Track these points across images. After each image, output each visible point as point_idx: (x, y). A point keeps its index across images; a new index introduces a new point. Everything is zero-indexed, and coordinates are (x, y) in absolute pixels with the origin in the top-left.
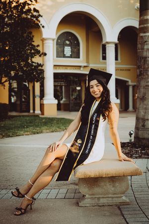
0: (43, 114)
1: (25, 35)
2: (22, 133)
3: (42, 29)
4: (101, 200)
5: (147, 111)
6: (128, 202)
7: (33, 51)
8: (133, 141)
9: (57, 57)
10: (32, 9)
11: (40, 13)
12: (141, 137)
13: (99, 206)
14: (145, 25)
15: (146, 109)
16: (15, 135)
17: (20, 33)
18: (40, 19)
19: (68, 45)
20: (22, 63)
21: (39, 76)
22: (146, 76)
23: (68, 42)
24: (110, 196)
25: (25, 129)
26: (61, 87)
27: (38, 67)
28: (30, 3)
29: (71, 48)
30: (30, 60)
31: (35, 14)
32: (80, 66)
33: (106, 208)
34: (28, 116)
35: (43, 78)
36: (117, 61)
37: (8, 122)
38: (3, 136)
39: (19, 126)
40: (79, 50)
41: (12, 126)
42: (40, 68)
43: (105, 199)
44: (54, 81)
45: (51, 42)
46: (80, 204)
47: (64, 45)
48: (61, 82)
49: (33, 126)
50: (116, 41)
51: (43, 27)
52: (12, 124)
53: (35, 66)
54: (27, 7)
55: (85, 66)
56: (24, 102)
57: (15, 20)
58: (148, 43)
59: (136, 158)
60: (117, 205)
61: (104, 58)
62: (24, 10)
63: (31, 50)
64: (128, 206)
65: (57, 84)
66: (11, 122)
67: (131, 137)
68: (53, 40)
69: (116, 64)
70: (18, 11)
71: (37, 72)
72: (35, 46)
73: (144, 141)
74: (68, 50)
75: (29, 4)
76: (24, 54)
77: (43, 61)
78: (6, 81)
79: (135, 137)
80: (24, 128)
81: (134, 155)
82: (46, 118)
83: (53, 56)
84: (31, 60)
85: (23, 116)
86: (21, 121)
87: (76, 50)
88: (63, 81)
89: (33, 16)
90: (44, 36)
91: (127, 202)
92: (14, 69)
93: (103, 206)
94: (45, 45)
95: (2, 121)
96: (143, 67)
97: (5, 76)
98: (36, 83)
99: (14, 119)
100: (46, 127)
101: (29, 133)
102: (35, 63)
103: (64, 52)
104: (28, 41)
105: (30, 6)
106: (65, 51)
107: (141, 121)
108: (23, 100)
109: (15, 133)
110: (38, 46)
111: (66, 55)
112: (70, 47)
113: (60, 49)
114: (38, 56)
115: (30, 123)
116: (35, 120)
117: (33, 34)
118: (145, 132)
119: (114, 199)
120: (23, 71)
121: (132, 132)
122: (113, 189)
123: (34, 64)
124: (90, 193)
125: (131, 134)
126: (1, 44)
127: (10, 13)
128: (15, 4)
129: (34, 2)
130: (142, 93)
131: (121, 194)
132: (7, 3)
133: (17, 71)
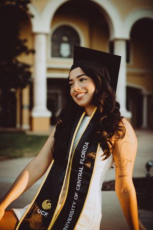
0: (31, 129)
9: (52, 57)
19: (65, 42)
23: (65, 39)
29: (70, 46)
42: (26, 70)
45: (44, 37)
51: (33, 16)
56: (9, 114)
67: (148, 170)
68: (47, 35)
69: (127, 67)
102: (21, 63)
110: (25, 41)
121: (150, 164)
125: (148, 167)
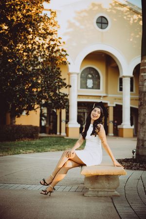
0: (67, 136)
1: (54, 70)
2: (49, 149)
3: (69, 65)
4: (100, 192)
8: (135, 157)
9: (81, 88)
10: (61, 49)
11: (67, 53)
12: (140, 154)
13: (98, 197)
15: (145, 132)
16: (44, 151)
17: (50, 68)
18: (67, 57)
19: (90, 78)
20: (51, 93)
21: (65, 104)
23: (90, 76)
24: (106, 190)
26: (84, 113)
27: (64, 97)
28: (59, 44)
29: (93, 81)
30: (58, 91)
32: (100, 96)
33: (103, 198)
34: (55, 137)
35: (68, 106)
36: (132, 92)
37: (38, 141)
38: (35, 151)
39: (47, 144)
40: (99, 82)
41: (41, 144)
42: (66, 97)
43: (102, 192)
44: (78, 109)
45: (76, 75)
46: (85, 195)
47: (87, 78)
48: (84, 109)
49: (58, 145)
50: (131, 75)
51: (69, 63)
52: (42, 143)
53: (62, 96)
54: (56, 48)
55: (104, 97)
57: (46, 58)
59: (135, 170)
60: (110, 197)
61: (121, 89)
62: (54, 50)
63: (59, 83)
64: (118, 198)
65: (80, 111)
66: (40, 141)
67: (134, 154)
68: (78, 74)
69: (131, 94)
70: (49, 51)
71: (63, 101)
72: (62, 79)
73: (143, 158)
74: (90, 83)
75: (58, 46)
76: (53, 86)
77: (69, 92)
78: (38, 108)
79: (136, 155)
80: (51, 146)
82: (69, 139)
83: (78, 87)
85: (51, 137)
87: (96, 82)
88: (86, 109)
89: (61, 55)
90: (70, 71)
91: (118, 195)
92: (45, 98)
93: (101, 197)
94: (71, 78)
96: (143, 100)
97: (38, 104)
98: (62, 109)
100: (68, 146)
101: (54, 150)
102: (62, 93)
103: (86, 83)
104: (57, 76)
105: (58, 47)
107: (141, 142)
109: (43, 149)
110: (65, 79)
111: (89, 87)
112: (91, 80)
113: (83, 82)
114: (64, 87)
115: (56, 142)
116: (61, 140)
117: (61, 70)
118: (144, 150)
119: (109, 193)
120: (52, 100)
121: (135, 151)
122: (108, 185)
124: (92, 187)
125: (133, 152)
126: (34, 78)
127: (43, 53)
128: (46, 46)
129: (62, 44)
130: (142, 120)
131: (114, 189)
132: (40, 45)
133: (47, 99)
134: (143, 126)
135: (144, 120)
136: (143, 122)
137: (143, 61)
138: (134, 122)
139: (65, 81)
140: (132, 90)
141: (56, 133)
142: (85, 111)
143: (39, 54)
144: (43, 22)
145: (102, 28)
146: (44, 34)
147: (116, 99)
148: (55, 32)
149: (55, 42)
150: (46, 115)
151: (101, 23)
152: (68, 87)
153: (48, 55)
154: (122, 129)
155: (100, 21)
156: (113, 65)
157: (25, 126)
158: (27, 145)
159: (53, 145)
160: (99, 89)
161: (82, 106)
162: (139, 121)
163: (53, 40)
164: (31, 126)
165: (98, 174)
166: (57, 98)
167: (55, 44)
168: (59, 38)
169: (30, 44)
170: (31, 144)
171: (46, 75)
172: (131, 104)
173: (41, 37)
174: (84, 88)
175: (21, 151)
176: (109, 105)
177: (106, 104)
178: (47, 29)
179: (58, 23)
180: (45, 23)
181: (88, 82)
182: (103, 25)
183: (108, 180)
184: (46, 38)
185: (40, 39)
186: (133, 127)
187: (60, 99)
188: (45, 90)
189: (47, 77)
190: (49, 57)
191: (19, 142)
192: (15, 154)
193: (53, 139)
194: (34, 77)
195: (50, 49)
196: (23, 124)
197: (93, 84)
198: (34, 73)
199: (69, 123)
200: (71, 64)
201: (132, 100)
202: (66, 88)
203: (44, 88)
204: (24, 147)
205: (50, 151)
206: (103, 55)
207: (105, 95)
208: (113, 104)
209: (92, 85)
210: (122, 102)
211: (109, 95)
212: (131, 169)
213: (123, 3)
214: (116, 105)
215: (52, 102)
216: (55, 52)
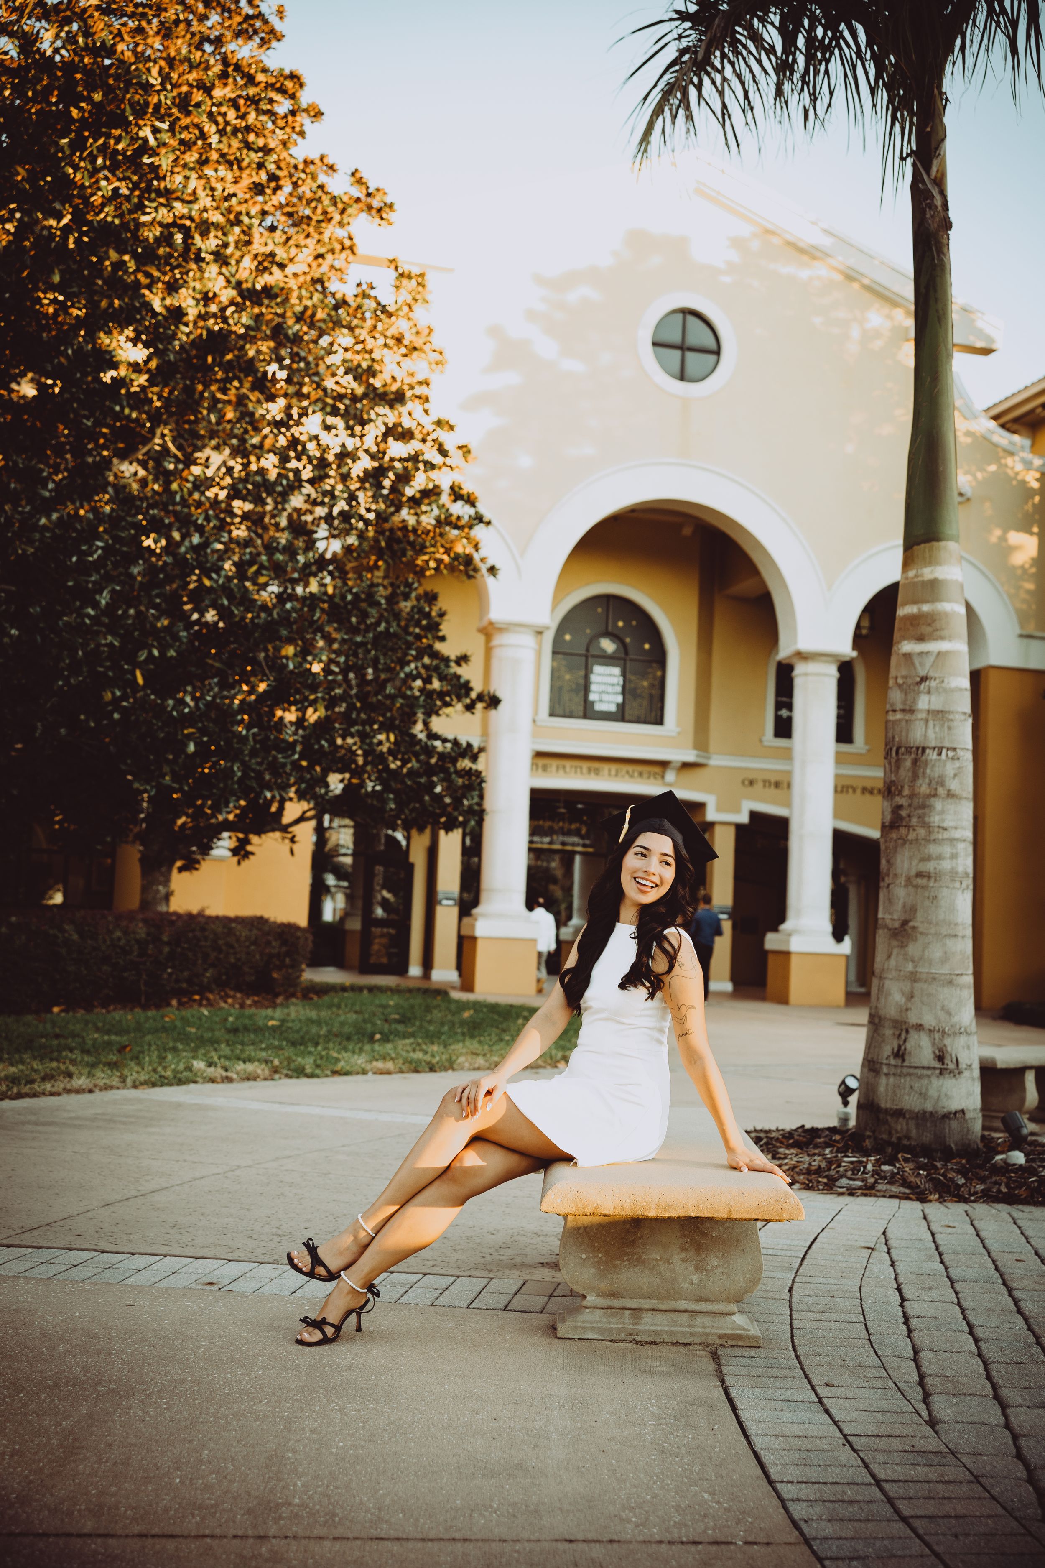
0: (467, 984)
1: (406, 606)
2: (360, 1060)
3: (490, 580)
4: (647, 1318)
5: (918, 985)
6: (756, 1338)
7: (436, 684)
8: (853, 1121)
9: (552, 714)
10: (445, 486)
11: (483, 508)
12: (885, 1104)
13: (637, 1343)
14: (926, 608)
15: (913, 977)
16: (329, 1068)
17: (382, 593)
18: (479, 532)
19: (608, 660)
20: (382, 737)
21: (457, 802)
22: (922, 832)
23: (608, 646)
24: (683, 1305)
25: (377, 1047)
26: (567, 859)
27: (454, 761)
28: (437, 459)
29: (624, 674)
30: (419, 726)
31: (459, 509)
32: (664, 765)
33: (664, 1351)
34: (395, 991)
35: (478, 814)
36: (845, 747)
37: (297, 1011)
38: (276, 1071)
39: (347, 1030)
40: (661, 685)
41: (314, 1029)
42: (465, 764)
43: (660, 1318)
44: (534, 831)
45: (528, 640)
46: (563, 1329)
47: (592, 658)
48: (569, 833)
49: (413, 1035)
50: (845, 648)
51: (492, 570)
52: (318, 1023)
53: (442, 756)
54: (420, 481)
55: (686, 766)
56: (380, 923)
57: (361, 536)
58: (933, 684)
59: (851, 1192)
60: (708, 1346)
61: (784, 728)
62: (409, 492)
63: (427, 681)
64: (753, 1352)
65: (544, 842)
66: (313, 1014)
67: (846, 1103)
68: (540, 633)
69: (840, 759)
70: (376, 498)
71: (447, 779)
72: (446, 660)
73: (900, 1126)
74: (606, 684)
75: (430, 466)
76: (393, 697)
77: (485, 733)
78: (302, 819)
79: (860, 1106)
80: (371, 1040)
81: (844, 1182)
82: (477, 1006)
83: (536, 712)
84: (426, 724)
85: (372, 989)
86: (356, 1012)
87: (645, 684)
88: (577, 833)
89: (446, 521)
90: (497, 613)
91: (749, 1338)
92: (344, 763)
93: (654, 1343)
94: (497, 653)
95: (274, 1006)
96: (906, 792)
97: (302, 796)
98: (442, 833)
99: (326, 999)
100: (472, 1045)
101: (390, 1065)
102: (445, 741)
103: (586, 689)
104: (418, 637)
105: (433, 474)
106: (593, 687)
107: (888, 1032)
108: (379, 912)
109: (328, 1058)
110: (463, 659)
111: (598, 707)
112: (617, 671)
113: (567, 676)
114: (459, 707)
115: (403, 1020)
116: (428, 1009)
117: (442, 603)
118: (906, 1082)
119: (699, 1320)
120: (387, 777)
121: (853, 1083)
122: (695, 1278)
123: (438, 743)
124: (604, 1286)
125: (845, 1092)
126: (290, 650)
127: (341, 505)
128: (365, 463)
129: (456, 457)
130: (899, 906)
131: (728, 1300)
132: (330, 458)
133: (358, 772)
134: (903, 946)
135: (911, 910)
136: (905, 923)
137: (911, 574)
138: (853, 921)
139: (465, 672)
140: (844, 733)
141: (401, 969)
142: (575, 843)
143: (320, 511)
144: (351, 329)
145: (682, 377)
146: (355, 399)
147: (751, 783)
148: (418, 391)
149: (414, 446)
150: (348, 860)
151: (683, 348)
152: (479, 706)
153: (371, 516)
154: (786, 955)
155: (675, 337)
156: (744, 587)
157: (226, 922)
158: (235, 1031)
159: (386, 1039)
160: (660, 721)
161: (554, 816)
162: (880, 915)
163: (406, 435)
164: (259, 922)
165: (639, 1212)
166: (413, 764)
167: (415, 458)
168: (439, 423)
169: (273, 450)
170: (259, 1030)
171: (354, 630)
172: (837, 814)
173: (335, 412)
174: (571, 716)
175: (199, 1065)
176: (711, 815)
177: (700, 806)
178: (372, 372)
179: (437, 340)
180: (363, 334)
181: (593, 678)
182: (689, 355)
183: (698, 1248)
184: (363, 423)
185: (328, 428)
186: (846, 946)
187: (430, 771)
188: (346, 716)
189: (363, 644)
190: (379, 532)
191: (187, 1013)
192: (163, 1082)
193: (383, 999)
194: (290, 641)
195: (387, 483)
196: (211, 912)
197: (623, 692)
198: (285, 619)
199: (475, 911)
200: (501, 575)
201: (842, 789)
202: (470, 708)
203: (342, 708)
204: (214, 1042)
205: (364, 1072)
206: (687, 531)
207: (690, 756)
208: (738, 810)
209: (619, 699)
210: (788, 804)
211: (716, 761)
212: (830, 1187)
213: (812, 237)
214: (753, 815)
215: (387, 788)
216: (415, 502)
